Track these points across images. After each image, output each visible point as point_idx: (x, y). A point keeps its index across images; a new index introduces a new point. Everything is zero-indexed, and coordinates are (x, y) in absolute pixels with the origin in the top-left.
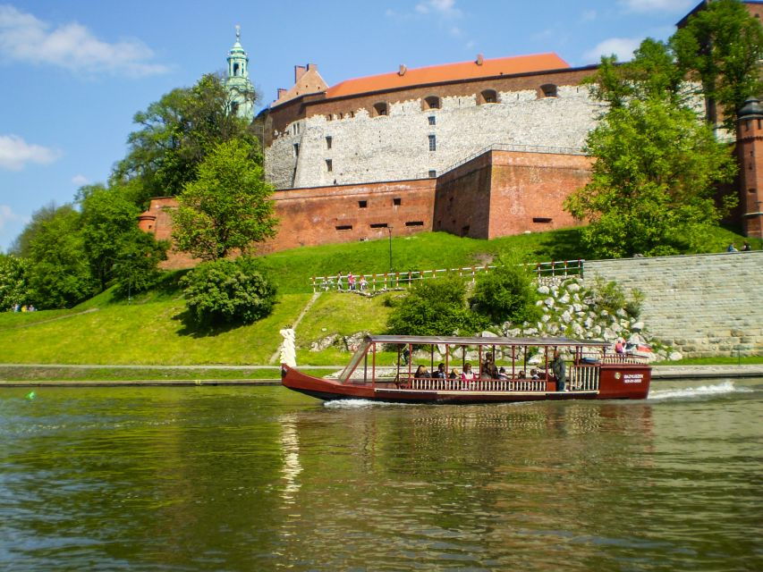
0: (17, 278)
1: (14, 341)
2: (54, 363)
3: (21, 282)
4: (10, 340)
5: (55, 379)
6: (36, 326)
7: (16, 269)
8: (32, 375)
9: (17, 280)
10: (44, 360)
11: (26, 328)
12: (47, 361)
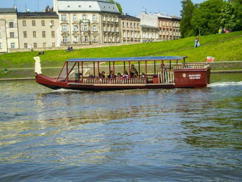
0: (231, 14)
1: (216, 49)
2: (235, 60)
3: (233, 16)
4: (214, 49)
5: (233, 68)
6: (228, 41)
7: (231, 9)
8: (221, 67)
9: (231, 15)
10: (230, 59)
11: (223, 42)
12: (231, 59)
